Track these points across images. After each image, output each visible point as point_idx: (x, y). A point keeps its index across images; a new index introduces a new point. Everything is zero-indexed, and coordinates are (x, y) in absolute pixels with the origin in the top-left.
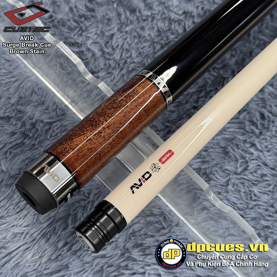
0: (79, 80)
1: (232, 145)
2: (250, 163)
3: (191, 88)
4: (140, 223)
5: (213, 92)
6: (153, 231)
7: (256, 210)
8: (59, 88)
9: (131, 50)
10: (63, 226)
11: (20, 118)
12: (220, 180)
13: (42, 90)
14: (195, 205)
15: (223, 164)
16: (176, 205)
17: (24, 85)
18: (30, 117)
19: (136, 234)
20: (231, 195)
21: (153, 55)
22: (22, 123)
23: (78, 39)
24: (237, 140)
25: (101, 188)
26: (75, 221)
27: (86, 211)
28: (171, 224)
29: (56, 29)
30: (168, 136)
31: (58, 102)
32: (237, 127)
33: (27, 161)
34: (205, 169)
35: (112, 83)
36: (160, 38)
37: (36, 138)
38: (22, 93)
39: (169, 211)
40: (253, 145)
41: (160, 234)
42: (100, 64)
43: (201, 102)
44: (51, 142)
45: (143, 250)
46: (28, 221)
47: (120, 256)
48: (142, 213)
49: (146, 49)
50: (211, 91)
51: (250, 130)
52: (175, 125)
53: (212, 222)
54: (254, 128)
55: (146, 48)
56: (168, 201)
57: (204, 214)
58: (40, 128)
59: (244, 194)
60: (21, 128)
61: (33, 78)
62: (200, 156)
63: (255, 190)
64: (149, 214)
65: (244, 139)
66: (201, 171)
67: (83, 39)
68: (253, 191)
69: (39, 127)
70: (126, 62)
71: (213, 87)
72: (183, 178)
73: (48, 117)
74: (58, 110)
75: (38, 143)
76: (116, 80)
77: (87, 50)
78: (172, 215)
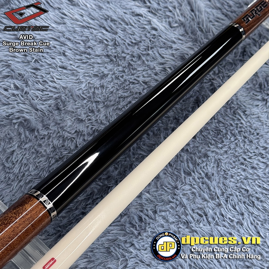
65: (125, 239)
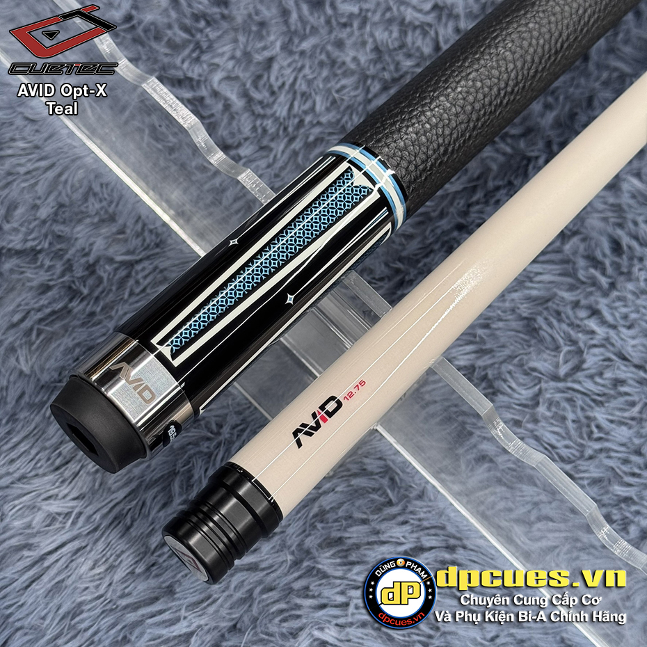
0: (194, 164)
1: (545, 313)
2: (587, 353)
3: (452, 183)
4: (336, 492)
5: (503, 192)
6: (365, 510)
7: (601, 461)
8: (147, 183)
9: (313, 94)
10: (161, 499)
11: (61, 253)
12: (519, 394)
13: (110, 188)
14: (461, 451)
15: (525, 357)
16: (417, 450)
17: (69, 176)
18: (84, 249)
19: (328, 516)
20: (543, 427)
21: (365, 106)
22: (64, 265)
23: (190, 71)
24: (557, 302)
25: (247, 412)
26: (188, 486)
27: (214, 464)
28: (407, 493)
29: (140, 48)
30: (399, 293)
31: (148, 217)
32: (558, 272)
33: (77, 350)
34: (485, 368)
35: (269, 170)
36: (379, 66)
37: (97, 299)
38: (64, 194)
39: (401, 465)
40: (595, 312)
41: (382, 517)
42: (242, 128)
43: (476, 215)
44: (132, 306)
45: (344, 554)
46: (82, 488)
47: (291, 567)
48: (341, 469)
49: (349, 93)
50: (498, 188)
51: (588, 278)
52: (414, 267)
53: (500, 489)
54: (597, 274)
55: (347, 90)
56: (399, 442)
57: (482, 472)
58: (105, 276)
59: (575, 426)
60: (63, 275)
61: (89, 160)
62: (472, 339)
63: (600, 415)
64: (356, 471)
66: (476, 374)
67: (204, 70)
68: (595, 419)
69: (105, 272)
70: (301, 121)
71: (503, 179)
72: (434, 390)
73: (124, 250)
74: (146, 234)
75: (103, 309)
76: (279, 164)
77: (211, 96)
78: (408, 473)
